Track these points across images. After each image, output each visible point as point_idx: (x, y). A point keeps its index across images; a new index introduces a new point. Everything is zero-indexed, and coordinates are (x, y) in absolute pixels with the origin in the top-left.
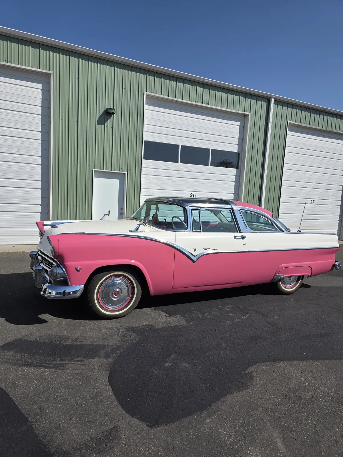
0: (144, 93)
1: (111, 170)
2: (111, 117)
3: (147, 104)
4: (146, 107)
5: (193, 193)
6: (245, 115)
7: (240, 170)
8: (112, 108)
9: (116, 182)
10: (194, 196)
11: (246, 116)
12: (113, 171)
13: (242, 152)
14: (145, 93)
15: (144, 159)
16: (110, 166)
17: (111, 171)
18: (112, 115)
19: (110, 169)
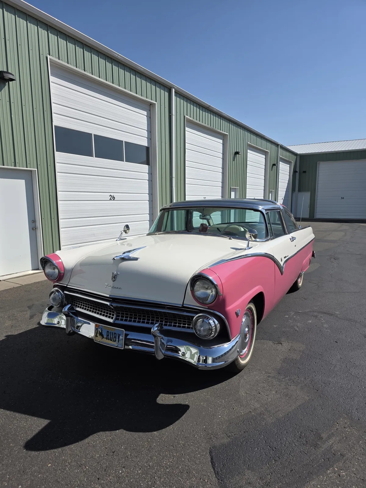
0: (47, 58)
1: (15, 165)
2: (5, 85)
3: (54, 75)
4: (52, 78)
5: (112, 194)
6: (151, 104)
7: (152, 167)
8: (5, 70)
9: (21, 184)
10: (114, 199)
11: (151, 106)
12: (17, 168)
13: (151, 146)
14: (49, 57)
15: (56, 151)
16: (13, 160)
17: (15, 168)
18: (7, 83)
19: (13, 164)
